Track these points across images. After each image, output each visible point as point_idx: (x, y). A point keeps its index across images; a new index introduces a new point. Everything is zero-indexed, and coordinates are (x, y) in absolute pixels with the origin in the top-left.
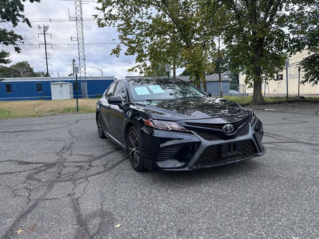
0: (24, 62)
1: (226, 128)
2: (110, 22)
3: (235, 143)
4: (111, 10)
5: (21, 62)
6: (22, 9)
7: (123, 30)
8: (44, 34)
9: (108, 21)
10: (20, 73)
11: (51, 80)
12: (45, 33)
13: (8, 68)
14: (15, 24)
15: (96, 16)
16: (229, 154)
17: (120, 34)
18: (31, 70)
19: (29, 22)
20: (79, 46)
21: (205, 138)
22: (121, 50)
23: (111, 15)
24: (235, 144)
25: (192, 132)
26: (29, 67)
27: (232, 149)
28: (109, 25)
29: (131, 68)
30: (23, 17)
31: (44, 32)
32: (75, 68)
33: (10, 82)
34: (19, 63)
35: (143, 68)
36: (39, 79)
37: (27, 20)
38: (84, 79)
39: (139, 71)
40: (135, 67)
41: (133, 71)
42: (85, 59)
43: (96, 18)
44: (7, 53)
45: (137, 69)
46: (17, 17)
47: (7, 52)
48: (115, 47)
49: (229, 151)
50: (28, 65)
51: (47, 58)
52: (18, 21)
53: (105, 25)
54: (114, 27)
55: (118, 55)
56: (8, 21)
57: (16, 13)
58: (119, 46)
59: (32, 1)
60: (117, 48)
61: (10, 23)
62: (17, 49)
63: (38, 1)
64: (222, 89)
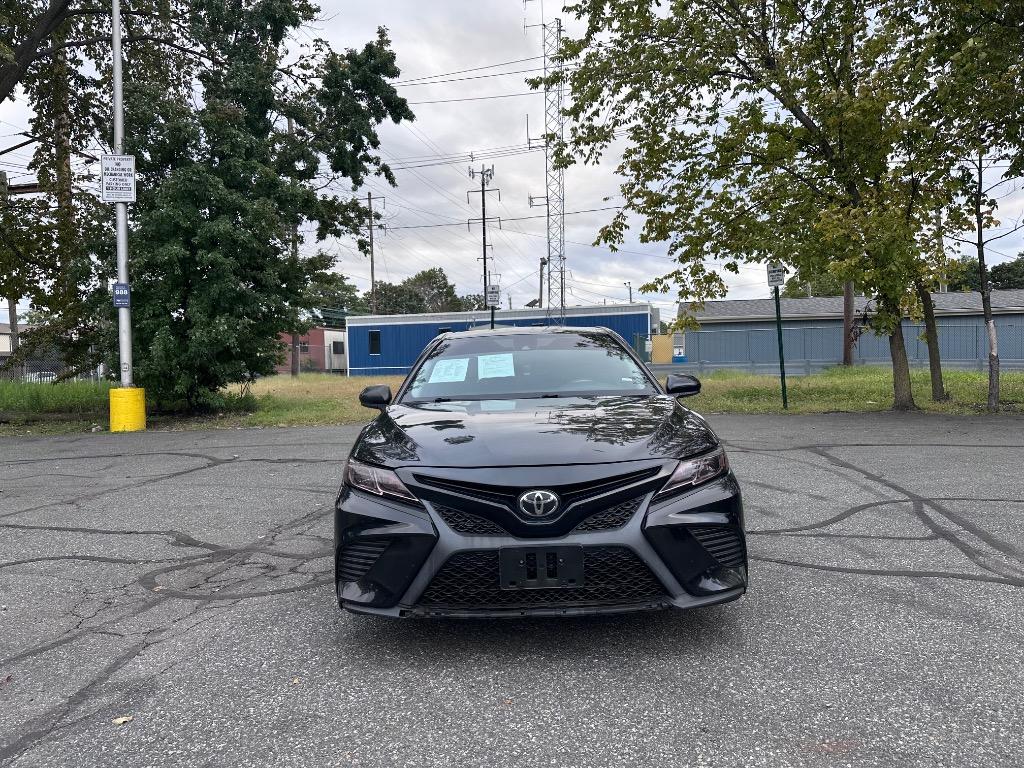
0: (433, 270)
1: (530, 502)
2: (586, 149)
3: (552, 554)
4: (596, 113)
5: (427, 270)
7: (635, 166)
8: (483, 191)
9: (582, 147)
10: (422, 300)
11: (471, 320)
12: (486, 188)
13: (395, 288)
14: (358, 182)
15: (552, 137)
16: (532, 585)
17: (625, 180)
18: (450, 290)
19: (391, 174)
20: (551, 221)
21: (457, 528)
22: (627, 227)
23: (591, 128)
24: (555, 555)
25: (425, 503)
26: (446, 284)
27: (542, 570)
28: (585, 159)
29: (651, 281)
30: (377, 163)
31: (483, 185)
32: (490, 289)
33: (378, 327)
34: (423, 272)
35: (691, 279)
36: (441, 317)
37: (386, 169)
38: (557, 316)
39: (676, 288)
40: (666, 278)
41: (656, 290)
42: (566, 256)
44: (331, 258)
45: (669, 282)
46: (365, 164)
47: (330, 254)
48: (608, 221)
49: (532, 575)
50: (444, 278)
51: (485, 259)
52: (366, 172)
53: (570, 163)
54: (598, 163)
55: (616, 245)
56: (344, 175)
57: (362, 153)
58: (620, 215)
59: (397, 120)
60: (615, 225)
61: (348, 181)
62: (362, 245)
63: (410, 117)
64: (995, 346)
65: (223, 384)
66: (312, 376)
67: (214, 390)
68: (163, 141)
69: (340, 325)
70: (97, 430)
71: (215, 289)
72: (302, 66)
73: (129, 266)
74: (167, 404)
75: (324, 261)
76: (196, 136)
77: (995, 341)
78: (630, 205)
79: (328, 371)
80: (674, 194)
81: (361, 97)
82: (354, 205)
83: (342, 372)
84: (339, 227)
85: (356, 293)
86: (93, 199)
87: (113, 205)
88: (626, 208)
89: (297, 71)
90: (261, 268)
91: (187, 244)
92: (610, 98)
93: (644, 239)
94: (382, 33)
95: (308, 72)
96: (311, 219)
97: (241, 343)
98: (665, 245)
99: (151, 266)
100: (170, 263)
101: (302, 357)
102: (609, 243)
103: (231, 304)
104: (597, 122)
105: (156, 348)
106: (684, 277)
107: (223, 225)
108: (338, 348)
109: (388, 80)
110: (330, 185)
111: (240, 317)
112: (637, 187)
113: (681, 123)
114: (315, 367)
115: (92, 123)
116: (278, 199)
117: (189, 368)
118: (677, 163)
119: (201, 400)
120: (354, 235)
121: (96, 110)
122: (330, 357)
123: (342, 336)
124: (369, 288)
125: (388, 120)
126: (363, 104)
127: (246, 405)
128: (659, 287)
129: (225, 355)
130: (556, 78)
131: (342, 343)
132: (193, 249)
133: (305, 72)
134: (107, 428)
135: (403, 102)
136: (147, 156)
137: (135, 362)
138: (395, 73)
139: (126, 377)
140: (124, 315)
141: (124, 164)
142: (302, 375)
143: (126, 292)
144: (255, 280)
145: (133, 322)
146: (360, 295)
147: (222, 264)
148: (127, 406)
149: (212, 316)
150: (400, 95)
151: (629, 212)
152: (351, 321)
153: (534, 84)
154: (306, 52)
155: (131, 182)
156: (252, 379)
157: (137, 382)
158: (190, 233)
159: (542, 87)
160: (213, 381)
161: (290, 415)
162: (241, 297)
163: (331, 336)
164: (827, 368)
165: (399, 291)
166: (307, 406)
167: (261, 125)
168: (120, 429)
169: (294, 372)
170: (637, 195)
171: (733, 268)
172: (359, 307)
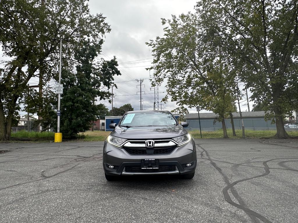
0: (128, 104)
4: (160, 75)
6: (113, 80)
7: (169, 86)
8: (141, 85)
9: (157, 82)
15: (151, 80)
17: (167, 88)
18: (132, 109)
22: (168, 98)
28: (158, 85)
30: (114, 84)
33: (113, 119)
35: (181, 109)
37: (115, 85)
41: (174, 112)
43: (151, 81)
45: (177, 110)
48: (164, 97)
51: (141, 102)
52: (111, 86)
53: (155, 85)
55: (166, 102)
56: (106, 86)
57: (110, 82)
58: (166, 96)
59: (118, 75)
60: (166, 98)
61: (107, 88)
62: (110, 101)
63: (120, 74)
64: (243, 124)
65: (78, 132)
66: (97, 131)
67: (77, 134)
68: (68, 81)
69: (104, 119)
70: (52, 142)
71: (78, 112)
72: (98, 63)
73: (60, 107)
74: (66, 137)
75: (101, 105)
76: (75, 80)
77: (243, 123)
78: (168, 93)
79: (101, 130)
80: (177, 92)
81: (110, 70)
82: (108, 93)
83: (104, 130)
84: (105, 98)
85: (108, 110)
86: (52, 92)
87: (58, 94)
88: (167, 94)
89: (97, 64)
90: (88, 107)
91: (73, 102)
92: (163, 72)
93: (172, 101)
94: (115, 57)
95: (99, 64)
96: (99, 96)
97: (83, 124)
98: (176, 102)
99: (65, 107)
100: (69, 106)
101: (95, 127)
102: (164, 102)
103: (81, 115)
104: (160, 77)
105: (65, 124)
106: (180, 109)
107: (80, 98)
108: (103, 124)
109: (116, 67)
110: (103, 88)
111: (83, 117)
112: (170, 90)
113: (179, 77)
114: (98, 129)
115: (52, 75)
116: (92, 92)
117: (71, 129)
118: (177, 85)
119: (74, 135)
120: (108, 99)
121: (53, 72)
122: (101, 127)
123: (104, 121)
124: (111, 109)
125: (116, 75)
126: (111, 72)
127: (83, 137)
128: (175, 111)
129: (79, 126)
130: (152, 68)
131: (104, 123)
132: (74, 103)
133: (98, 64)
134: (54, 142)
135: (119, 71)
136: (65, 84)
137: (60, 127)
138: (117, 65)
139: (58, 131)
140: (59, 117)
141: (61, 86)
142: (94, 131)
143: (59, 112)
144: (86, 110)
145: (61, 118)
146: (109, 111)
147: (79, 106)
148: (58, 137)
149: (77, 117)
150: (119, 70)
151: (168, 95)
152: (107, 118)
153: (147, 69)
154: (99, 61)
155: (62, 89)
156: (84, 131)
157: (61, 131)
158: (73, 100)
159: (149, 70)
160: (76, 132)
161: (93, 139)
162: (83, 113)
163: (102, 121)
164: (218, 129)
165: (119, 110)
166: (97, 137)
167: (89, 77)
168: (57, 142)
169: (93, 130)
170: (170, 92)
171: (190, 107)
172: (108, 114)
